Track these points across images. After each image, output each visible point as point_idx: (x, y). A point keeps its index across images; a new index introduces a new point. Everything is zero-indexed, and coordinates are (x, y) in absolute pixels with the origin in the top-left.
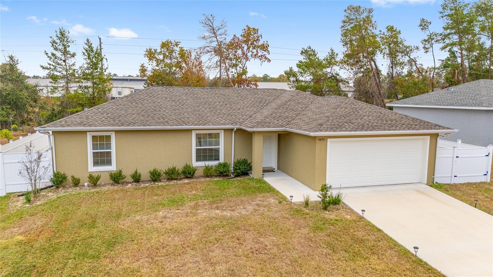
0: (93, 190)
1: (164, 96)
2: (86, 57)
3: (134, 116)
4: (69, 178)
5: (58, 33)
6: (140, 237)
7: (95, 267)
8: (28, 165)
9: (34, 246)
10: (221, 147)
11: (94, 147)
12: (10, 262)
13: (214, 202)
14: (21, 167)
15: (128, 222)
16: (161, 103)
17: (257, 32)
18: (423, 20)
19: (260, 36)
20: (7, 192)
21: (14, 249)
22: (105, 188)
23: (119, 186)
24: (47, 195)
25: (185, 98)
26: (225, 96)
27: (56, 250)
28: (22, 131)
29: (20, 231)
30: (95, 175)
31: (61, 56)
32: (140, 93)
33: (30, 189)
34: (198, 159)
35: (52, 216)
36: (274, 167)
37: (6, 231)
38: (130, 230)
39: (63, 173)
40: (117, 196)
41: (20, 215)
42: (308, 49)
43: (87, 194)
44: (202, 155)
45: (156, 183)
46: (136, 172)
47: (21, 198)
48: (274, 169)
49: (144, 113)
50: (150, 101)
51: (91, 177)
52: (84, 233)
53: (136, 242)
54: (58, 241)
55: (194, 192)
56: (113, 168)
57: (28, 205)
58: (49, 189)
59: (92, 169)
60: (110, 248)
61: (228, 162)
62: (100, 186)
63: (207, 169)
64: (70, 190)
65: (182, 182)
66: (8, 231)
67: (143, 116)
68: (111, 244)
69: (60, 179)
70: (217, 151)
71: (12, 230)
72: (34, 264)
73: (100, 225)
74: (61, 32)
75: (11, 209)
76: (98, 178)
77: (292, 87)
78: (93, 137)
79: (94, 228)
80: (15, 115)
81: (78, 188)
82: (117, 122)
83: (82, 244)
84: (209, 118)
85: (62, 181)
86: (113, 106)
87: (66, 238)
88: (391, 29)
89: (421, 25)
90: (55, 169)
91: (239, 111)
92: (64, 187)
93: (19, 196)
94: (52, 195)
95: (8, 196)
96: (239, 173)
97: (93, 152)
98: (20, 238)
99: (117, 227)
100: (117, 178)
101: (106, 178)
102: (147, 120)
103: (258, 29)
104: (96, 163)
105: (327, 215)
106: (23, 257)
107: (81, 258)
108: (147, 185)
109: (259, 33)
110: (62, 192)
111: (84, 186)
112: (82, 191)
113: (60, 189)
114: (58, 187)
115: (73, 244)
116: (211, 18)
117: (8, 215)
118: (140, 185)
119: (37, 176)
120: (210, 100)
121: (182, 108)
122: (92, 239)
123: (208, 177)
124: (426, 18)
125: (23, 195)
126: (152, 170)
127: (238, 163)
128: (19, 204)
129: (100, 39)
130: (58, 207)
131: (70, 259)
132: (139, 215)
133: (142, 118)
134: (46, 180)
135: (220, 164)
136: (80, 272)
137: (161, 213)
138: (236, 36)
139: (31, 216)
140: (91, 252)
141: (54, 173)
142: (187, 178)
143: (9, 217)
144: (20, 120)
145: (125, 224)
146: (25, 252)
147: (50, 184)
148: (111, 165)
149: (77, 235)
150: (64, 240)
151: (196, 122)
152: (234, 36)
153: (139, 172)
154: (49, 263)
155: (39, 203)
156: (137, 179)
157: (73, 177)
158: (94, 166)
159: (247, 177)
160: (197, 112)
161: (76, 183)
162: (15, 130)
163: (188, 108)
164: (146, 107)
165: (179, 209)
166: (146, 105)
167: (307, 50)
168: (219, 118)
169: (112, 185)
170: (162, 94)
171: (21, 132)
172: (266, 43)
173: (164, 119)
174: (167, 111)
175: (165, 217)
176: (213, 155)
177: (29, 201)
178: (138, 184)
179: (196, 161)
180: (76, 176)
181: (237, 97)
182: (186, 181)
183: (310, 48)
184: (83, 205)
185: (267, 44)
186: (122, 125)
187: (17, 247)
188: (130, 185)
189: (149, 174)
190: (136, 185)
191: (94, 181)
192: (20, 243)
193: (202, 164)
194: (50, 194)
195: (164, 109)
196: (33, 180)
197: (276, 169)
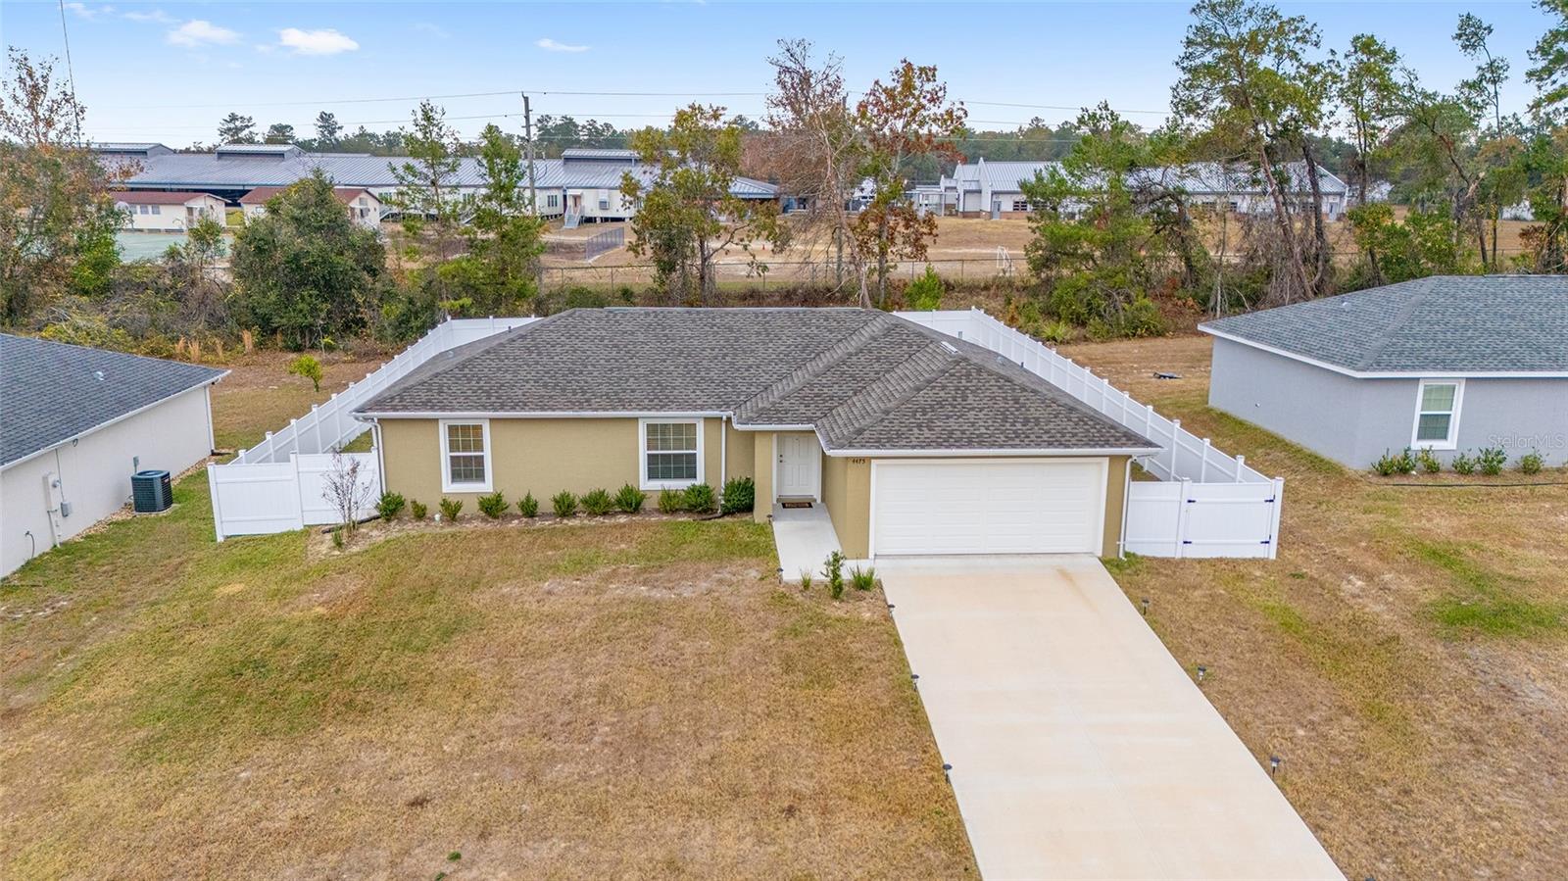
0: (448, 530)
1: (598, 333)
2: (483, 170)
3: (528, 386)
4: (408, 504)
5: (420, 115)
6: (494, 625)
7: (417, 663)
8: (338, 480)
9: (339, 625)
10: (700, 452)
11: (453, 447)
12: (304, 647)
13: (644, 570)
14: (324, 482)
15: (486, 597)
16: (589, 353)
17: (934, 75)
18: (1467, 20)
19: (940, 90)
20: (306, 523)
21: (310, 627)
22: (470, 527)
23: (496, 522)
24: (370, 534)
25: (641, 338)
26: (732, 331)
27: (369, 634)
28: (345, 350)
29: (322, 599)
30: (453, 500)
31: (425, 170)
32: (551, 328)
33: (341, 521)
34: (652, 475)
35: (372, 577)
36: (815, 497)
37: (301, 598)
38: (484, 611)
39: (397, 494)
40: (484, 545)
41: (324, 571)
42: (1099, 112)
43: (434, 537)
44: (659, 467)
45: (565, 521)
46: (528, 498)
47: (328, 536)
48: (815, 500)
49: (550, 377)
50: (567, 347)
51: (445, 504)
52: (414, 610)
53: (485, 632)
54: (374, 620)
55: (623, 546)
56: (486, 487)
57: (337, 553)
58: (374, 523)
59: (450, 488)
60: (446, 639)
61: (711, 485)
62: (462, 519)
63: (667, 496)
64: (409, 526)
65: (613, 521)
66: (304, 598)
67: (545, 385)
68: (448, 633)
69: (391, 507)
70: (692, 458)
71: (310, 596)
72: (336, 652)
73: (441, 598)
74: (425, 113)
75: (311, 557)
76: (458, 507)
77: (1037, 227)
78: (450, 428)
79: (431, 603)
80: (329, 312)
81: (422, 524)
82: (493, 399)
83: (407, 628)
84: (676, 392)
85: (394, 510)
86: (492, 360)
87: (387, 616)
88: (1365, 45)
89: (1459, 36)
90: (384, 487)
91: (746, 374)
92: (400, 519)
93: (324, 532)
94: (377, 535)
95: (308, 531)
96: (730, 509)
97: (451, 457)
98: (320, 610)
99: (467, 604)
100: (492, 508)
101: (471, 507)
102: (551, 397)
103: (935, 69)
104: (456, 476)
105: (836, 610)
106: (322, 641)
107: (401, 648)
108: (547, 523)
109: (940, 82)
110: (395, 530)
111: (434, 520)
112: (428, 530)
113: (393, 524)
114: (388, 520)
115: (394, 626)
116: (798, 51)
117: (306, 568)
118: (534, 522)
119: (353, 500)
120: (696, 343)
121: (629, 366)
122: (424, 621)
123: (667, 512)
124: (1476, 14)
125: (329, 531)
126: (557, 495)
127: (732, 488)
128: (324, 549)
129: (526, 99)
130: (382, 561)
131: (386, 649)
132: (508, 586)
133: (542, 392)
134: (367, 505)
135: (693, 489)
136: (396, 668)
137: (547, 584)
138: (880, 83)
139: (341, 573)
140: (416, 642)
141: (382, 494)
142: (624, 512)
143: (307, 573)
144: (340, 322)
145: (481, 599)
146: (326, 633)
147: (376, 513)
148: (484, 480)
149: (402, 613)
150: (383, 619)
151: (646, 402)
152: (877, 83)
153: (534, 497)
154: (356, 653)
155: (355, 549)
156: (529, 510)
157: (414, 502)
158: (453, 481)
159: (743, 519)
160: (657, 375)
161: (420, 514)
162: (329, 348)
163: (640, 366)
164: (556, 363)
165: (578, 580)
166: (556, 358)
167: (1094, 115)
168: (698, 392)
169: (484, 520)
170: (596, 329)
171: (342, 353)
172: (960, 106)
173: (584, 393)
174: (595, 374)
175: (549, 593)
176: (684, 466)
177: (339, 544)
178: (530, 520)
179: (649, 478)
180: (420, 502)
181: (758, 333)
182: (623, 519)
183: (1106, 107)
184: (424, 560)
185: (962, 109)
186: (502, 407)
187: (316, 624)
188: (516, 521)
189: (553, 504)
190: (526, 523)
191: (451, 512)
192: (320, 619)
193: (657, 485)
194: (375, 533)
195: (590, 368)
196: (346, 506)
197: (819, 501)
